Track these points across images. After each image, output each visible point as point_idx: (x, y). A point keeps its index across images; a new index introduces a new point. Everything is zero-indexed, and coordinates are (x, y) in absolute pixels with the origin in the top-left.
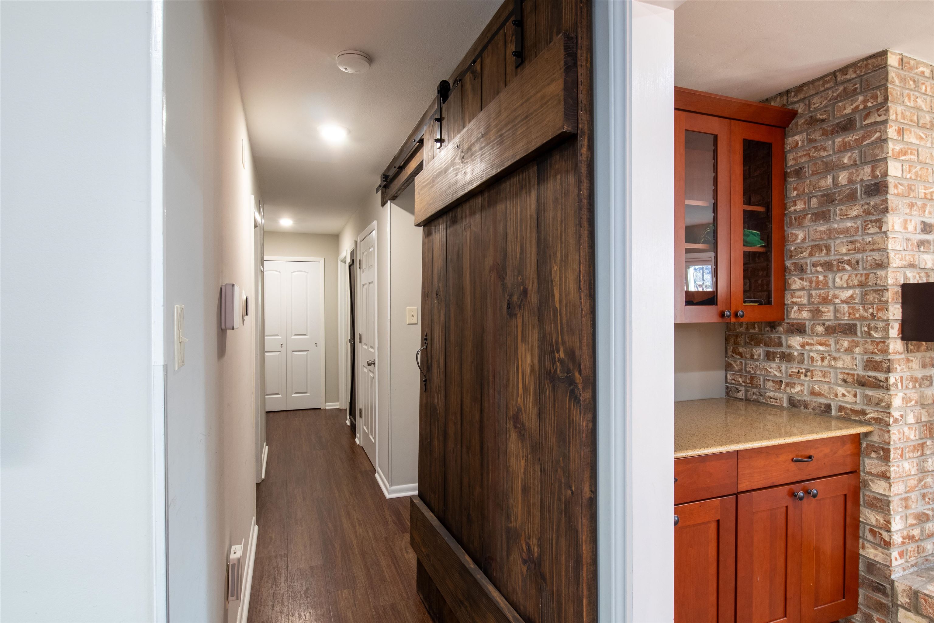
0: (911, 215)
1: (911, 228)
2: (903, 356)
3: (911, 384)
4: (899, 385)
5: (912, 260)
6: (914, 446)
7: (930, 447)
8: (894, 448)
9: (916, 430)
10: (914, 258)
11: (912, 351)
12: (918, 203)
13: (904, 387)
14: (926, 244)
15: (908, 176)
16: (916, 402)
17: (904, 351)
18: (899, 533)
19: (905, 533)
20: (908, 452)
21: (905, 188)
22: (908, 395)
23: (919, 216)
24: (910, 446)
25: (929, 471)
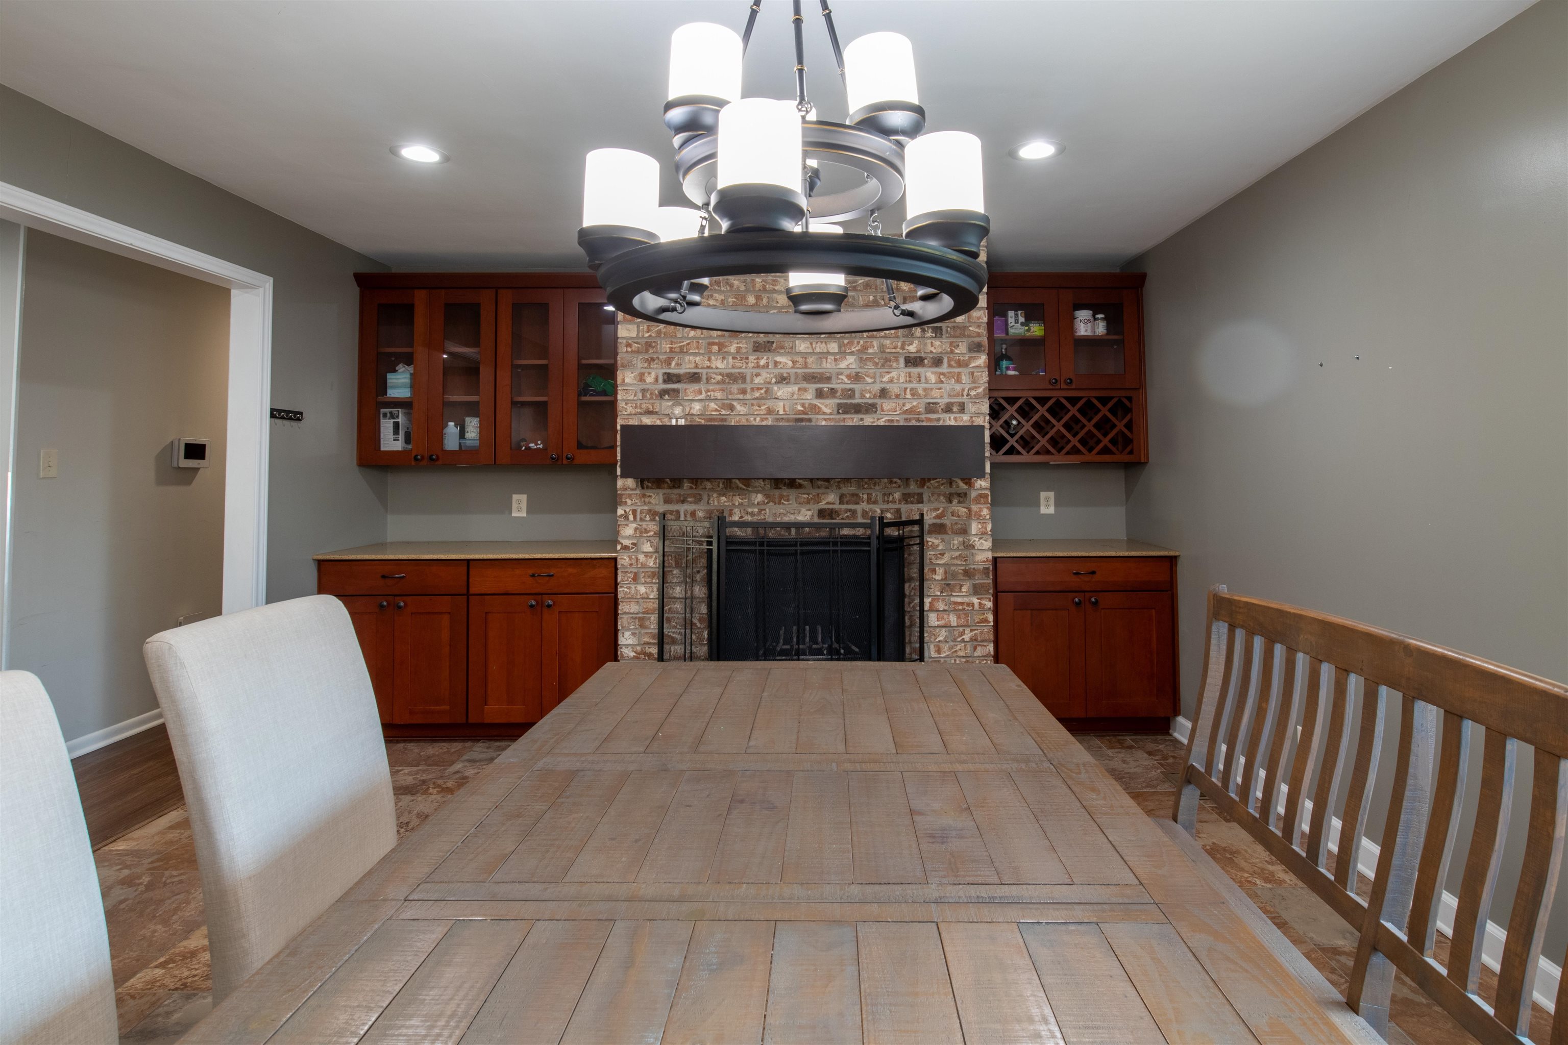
0: (650, 368)
1: (650, 379)
2: (638, 492)
3: (648, 516)
4: (631, 517)
5: (651, 407)
6: (653, 572)
7: (678, 575)
8: (622, 572)
9: (656, 559)
10: (653, 406)
11: (648, 487)
12: (661, 357)
13: (638, 519)
14: (671, 393)
15: (647, 335)
16: (655, 533)
17: (637, 486)
18: (629, 648)
19: (639, 648)
20: (644, 577)
21: (642, 345)
22: (644, 526)
23: (662, 368)
24: (647, 572)
25: (677, 598)
